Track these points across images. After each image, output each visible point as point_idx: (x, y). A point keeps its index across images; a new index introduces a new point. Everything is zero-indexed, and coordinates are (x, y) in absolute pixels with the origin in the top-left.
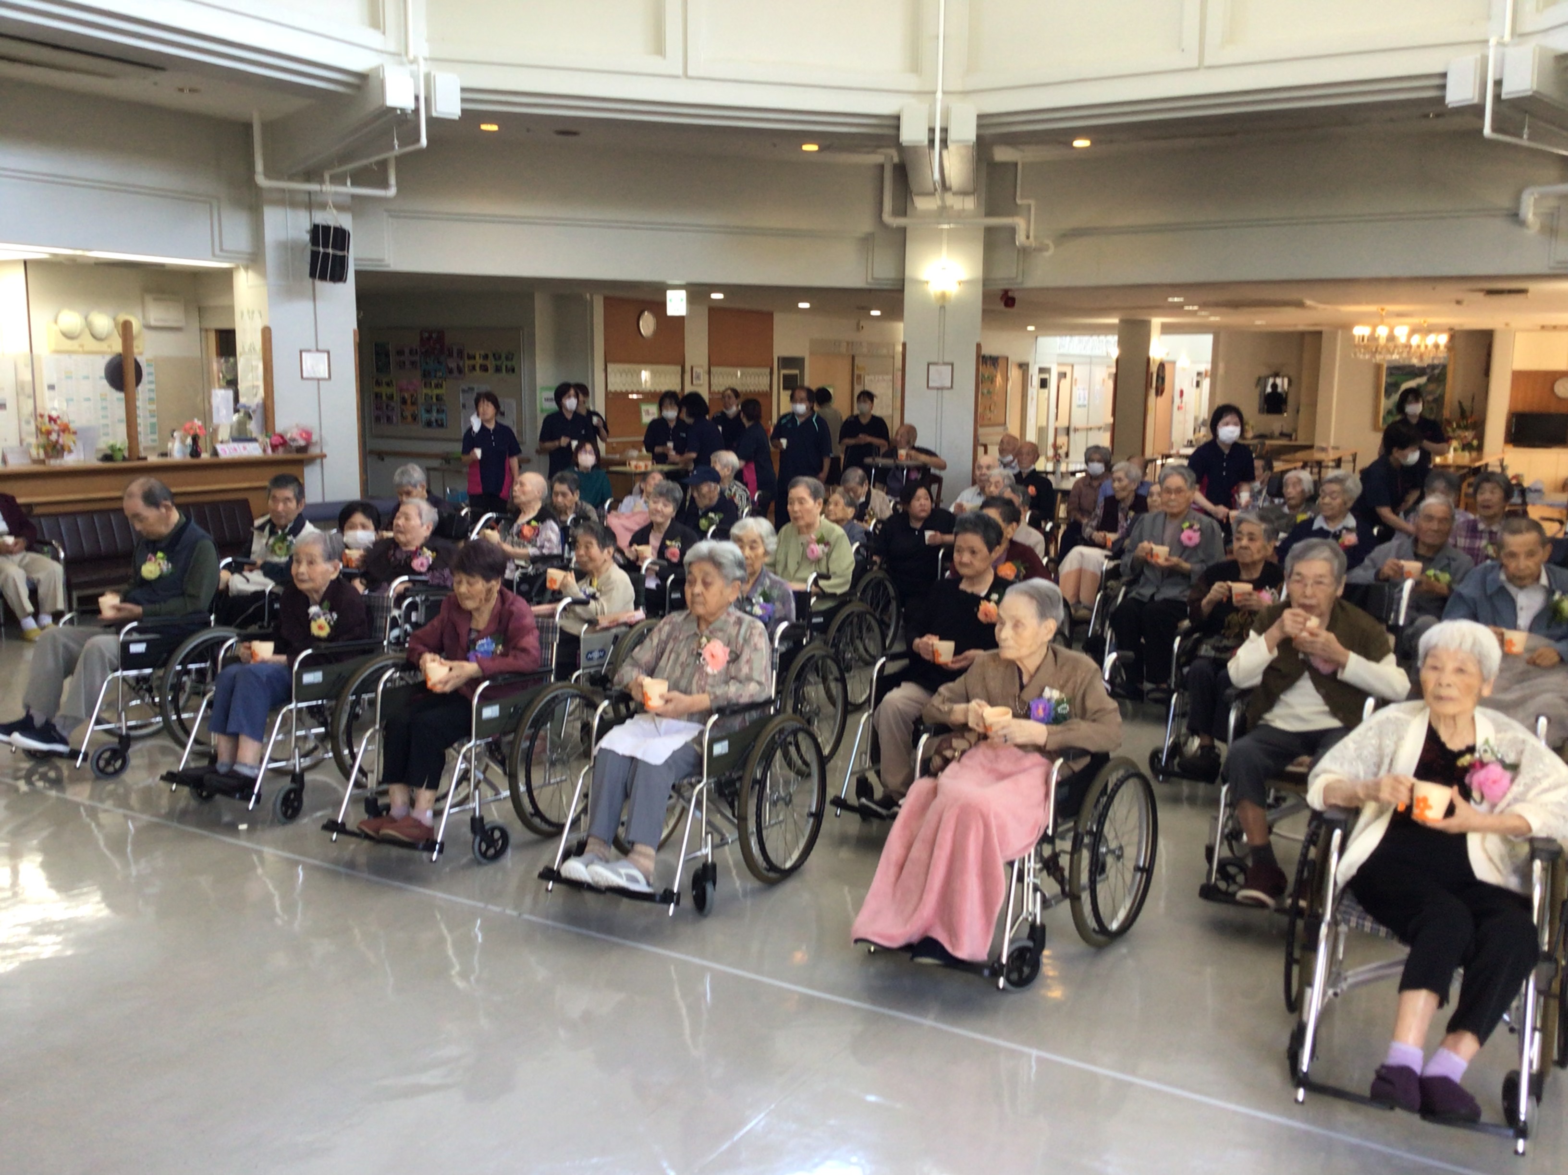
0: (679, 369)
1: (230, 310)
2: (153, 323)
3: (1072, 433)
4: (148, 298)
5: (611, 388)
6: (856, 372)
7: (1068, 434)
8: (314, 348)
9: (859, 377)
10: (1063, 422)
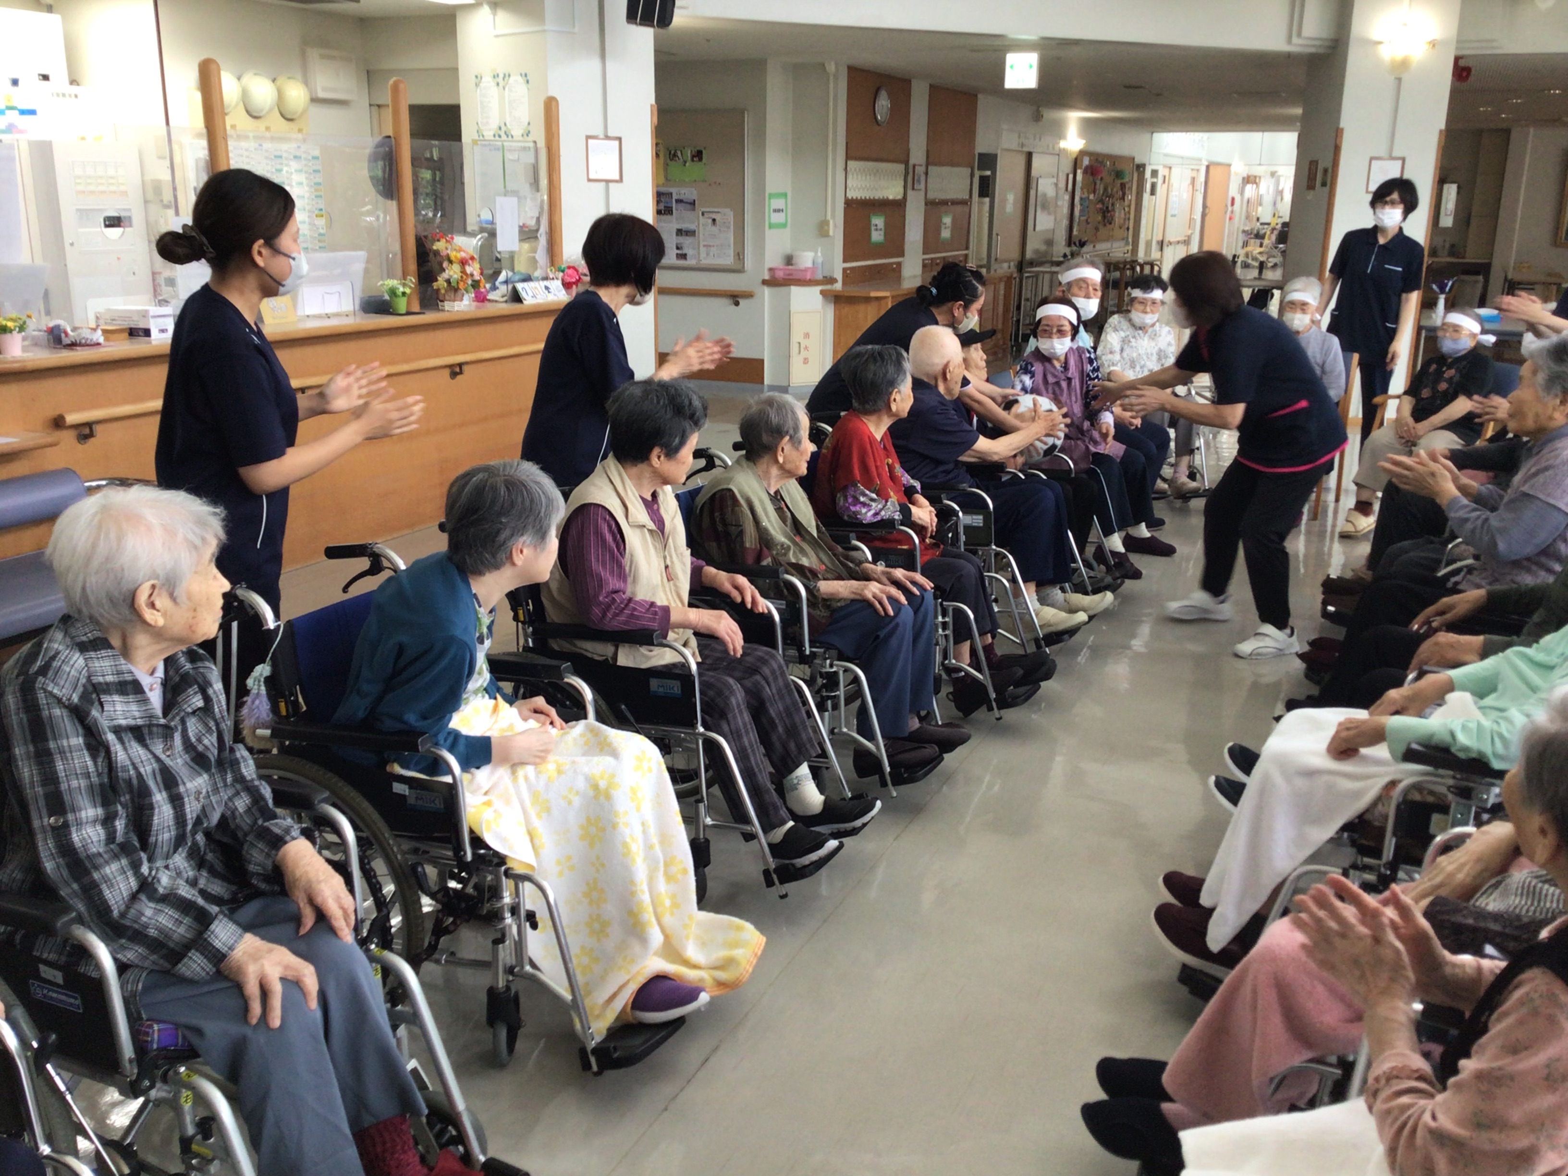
0: (902, 167)
1: (453, 72)
2: (321, 94)
3: (1165, 247)
4: (313, 54)
5: (849, 196)
7: (1161, 249)
8: (602, 136)
10: (1158, 237)
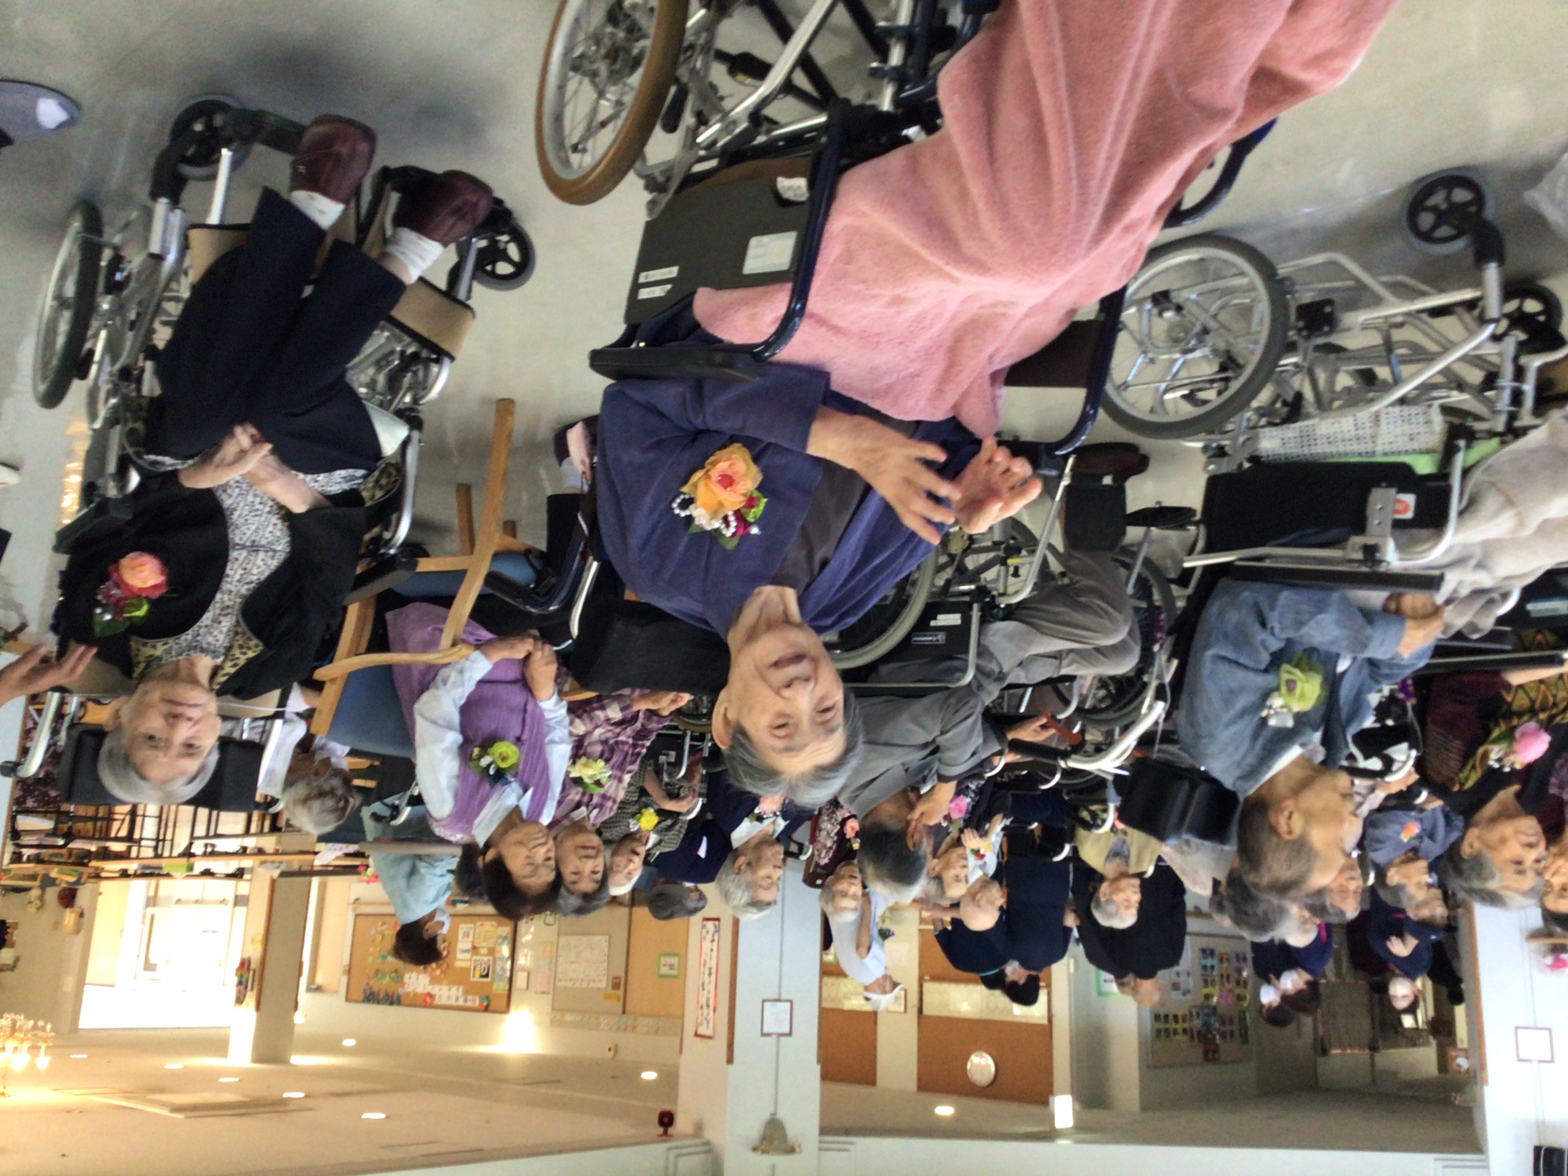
6: (620, 992)
9: (616, 986)
